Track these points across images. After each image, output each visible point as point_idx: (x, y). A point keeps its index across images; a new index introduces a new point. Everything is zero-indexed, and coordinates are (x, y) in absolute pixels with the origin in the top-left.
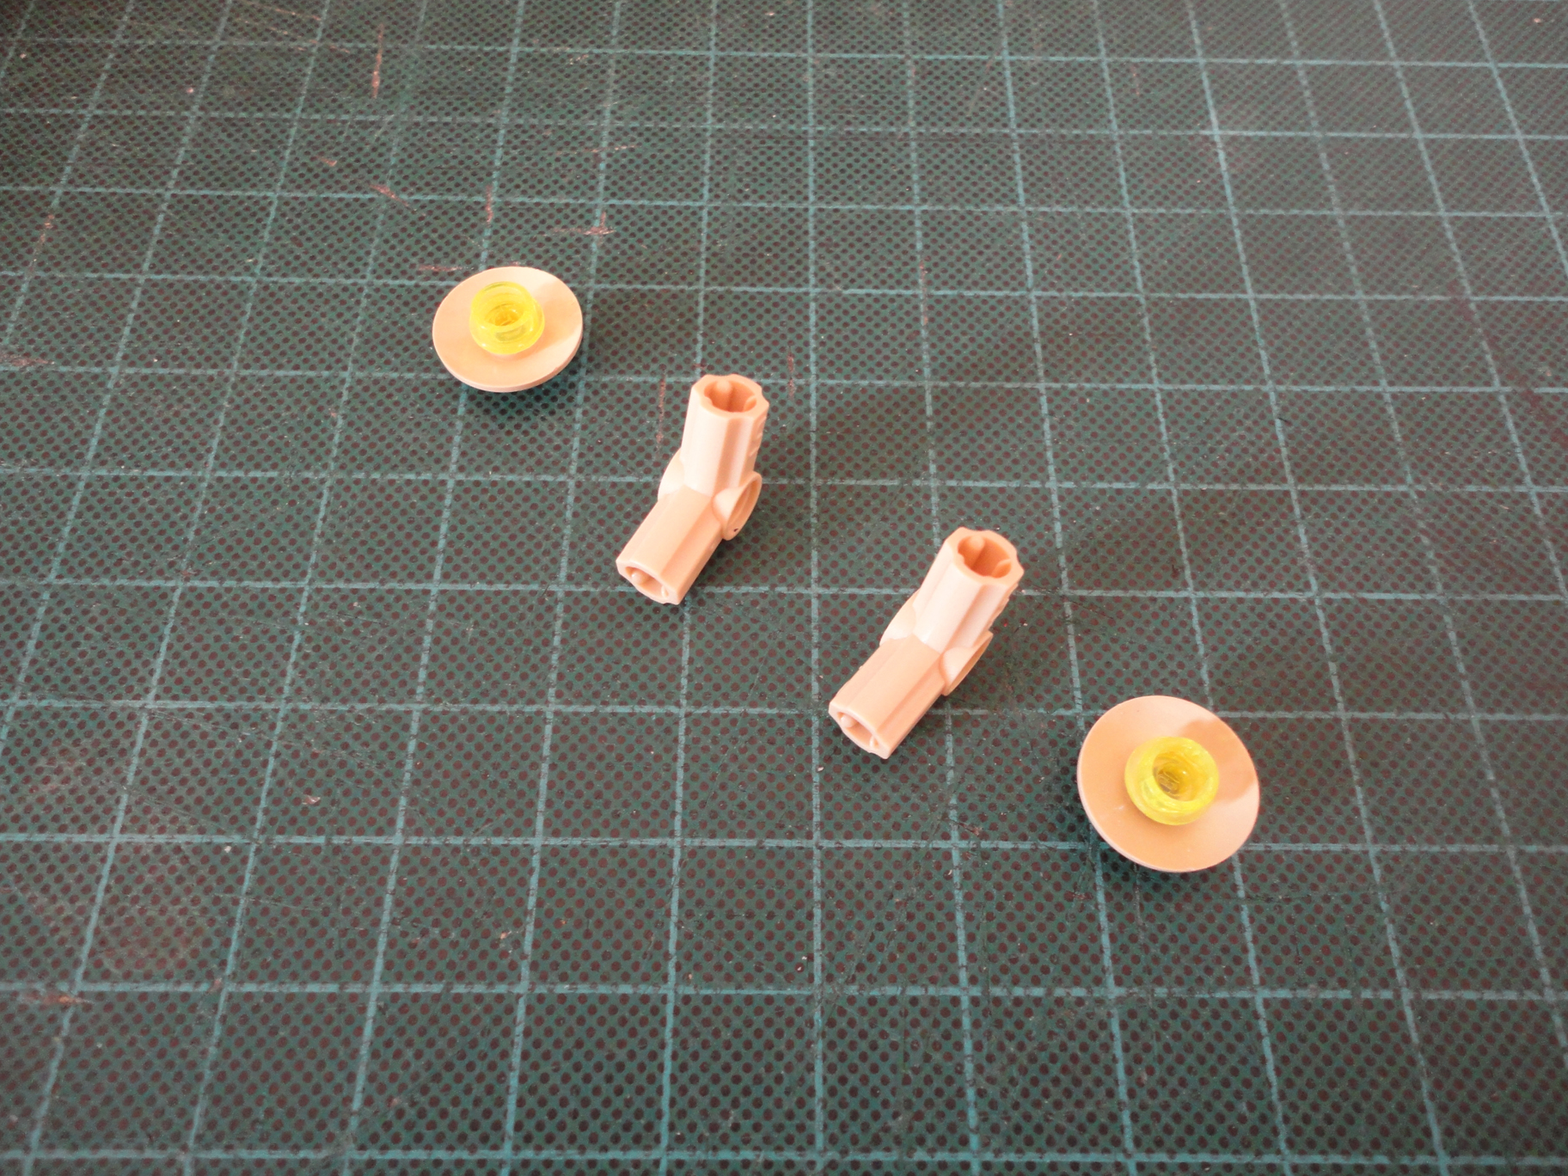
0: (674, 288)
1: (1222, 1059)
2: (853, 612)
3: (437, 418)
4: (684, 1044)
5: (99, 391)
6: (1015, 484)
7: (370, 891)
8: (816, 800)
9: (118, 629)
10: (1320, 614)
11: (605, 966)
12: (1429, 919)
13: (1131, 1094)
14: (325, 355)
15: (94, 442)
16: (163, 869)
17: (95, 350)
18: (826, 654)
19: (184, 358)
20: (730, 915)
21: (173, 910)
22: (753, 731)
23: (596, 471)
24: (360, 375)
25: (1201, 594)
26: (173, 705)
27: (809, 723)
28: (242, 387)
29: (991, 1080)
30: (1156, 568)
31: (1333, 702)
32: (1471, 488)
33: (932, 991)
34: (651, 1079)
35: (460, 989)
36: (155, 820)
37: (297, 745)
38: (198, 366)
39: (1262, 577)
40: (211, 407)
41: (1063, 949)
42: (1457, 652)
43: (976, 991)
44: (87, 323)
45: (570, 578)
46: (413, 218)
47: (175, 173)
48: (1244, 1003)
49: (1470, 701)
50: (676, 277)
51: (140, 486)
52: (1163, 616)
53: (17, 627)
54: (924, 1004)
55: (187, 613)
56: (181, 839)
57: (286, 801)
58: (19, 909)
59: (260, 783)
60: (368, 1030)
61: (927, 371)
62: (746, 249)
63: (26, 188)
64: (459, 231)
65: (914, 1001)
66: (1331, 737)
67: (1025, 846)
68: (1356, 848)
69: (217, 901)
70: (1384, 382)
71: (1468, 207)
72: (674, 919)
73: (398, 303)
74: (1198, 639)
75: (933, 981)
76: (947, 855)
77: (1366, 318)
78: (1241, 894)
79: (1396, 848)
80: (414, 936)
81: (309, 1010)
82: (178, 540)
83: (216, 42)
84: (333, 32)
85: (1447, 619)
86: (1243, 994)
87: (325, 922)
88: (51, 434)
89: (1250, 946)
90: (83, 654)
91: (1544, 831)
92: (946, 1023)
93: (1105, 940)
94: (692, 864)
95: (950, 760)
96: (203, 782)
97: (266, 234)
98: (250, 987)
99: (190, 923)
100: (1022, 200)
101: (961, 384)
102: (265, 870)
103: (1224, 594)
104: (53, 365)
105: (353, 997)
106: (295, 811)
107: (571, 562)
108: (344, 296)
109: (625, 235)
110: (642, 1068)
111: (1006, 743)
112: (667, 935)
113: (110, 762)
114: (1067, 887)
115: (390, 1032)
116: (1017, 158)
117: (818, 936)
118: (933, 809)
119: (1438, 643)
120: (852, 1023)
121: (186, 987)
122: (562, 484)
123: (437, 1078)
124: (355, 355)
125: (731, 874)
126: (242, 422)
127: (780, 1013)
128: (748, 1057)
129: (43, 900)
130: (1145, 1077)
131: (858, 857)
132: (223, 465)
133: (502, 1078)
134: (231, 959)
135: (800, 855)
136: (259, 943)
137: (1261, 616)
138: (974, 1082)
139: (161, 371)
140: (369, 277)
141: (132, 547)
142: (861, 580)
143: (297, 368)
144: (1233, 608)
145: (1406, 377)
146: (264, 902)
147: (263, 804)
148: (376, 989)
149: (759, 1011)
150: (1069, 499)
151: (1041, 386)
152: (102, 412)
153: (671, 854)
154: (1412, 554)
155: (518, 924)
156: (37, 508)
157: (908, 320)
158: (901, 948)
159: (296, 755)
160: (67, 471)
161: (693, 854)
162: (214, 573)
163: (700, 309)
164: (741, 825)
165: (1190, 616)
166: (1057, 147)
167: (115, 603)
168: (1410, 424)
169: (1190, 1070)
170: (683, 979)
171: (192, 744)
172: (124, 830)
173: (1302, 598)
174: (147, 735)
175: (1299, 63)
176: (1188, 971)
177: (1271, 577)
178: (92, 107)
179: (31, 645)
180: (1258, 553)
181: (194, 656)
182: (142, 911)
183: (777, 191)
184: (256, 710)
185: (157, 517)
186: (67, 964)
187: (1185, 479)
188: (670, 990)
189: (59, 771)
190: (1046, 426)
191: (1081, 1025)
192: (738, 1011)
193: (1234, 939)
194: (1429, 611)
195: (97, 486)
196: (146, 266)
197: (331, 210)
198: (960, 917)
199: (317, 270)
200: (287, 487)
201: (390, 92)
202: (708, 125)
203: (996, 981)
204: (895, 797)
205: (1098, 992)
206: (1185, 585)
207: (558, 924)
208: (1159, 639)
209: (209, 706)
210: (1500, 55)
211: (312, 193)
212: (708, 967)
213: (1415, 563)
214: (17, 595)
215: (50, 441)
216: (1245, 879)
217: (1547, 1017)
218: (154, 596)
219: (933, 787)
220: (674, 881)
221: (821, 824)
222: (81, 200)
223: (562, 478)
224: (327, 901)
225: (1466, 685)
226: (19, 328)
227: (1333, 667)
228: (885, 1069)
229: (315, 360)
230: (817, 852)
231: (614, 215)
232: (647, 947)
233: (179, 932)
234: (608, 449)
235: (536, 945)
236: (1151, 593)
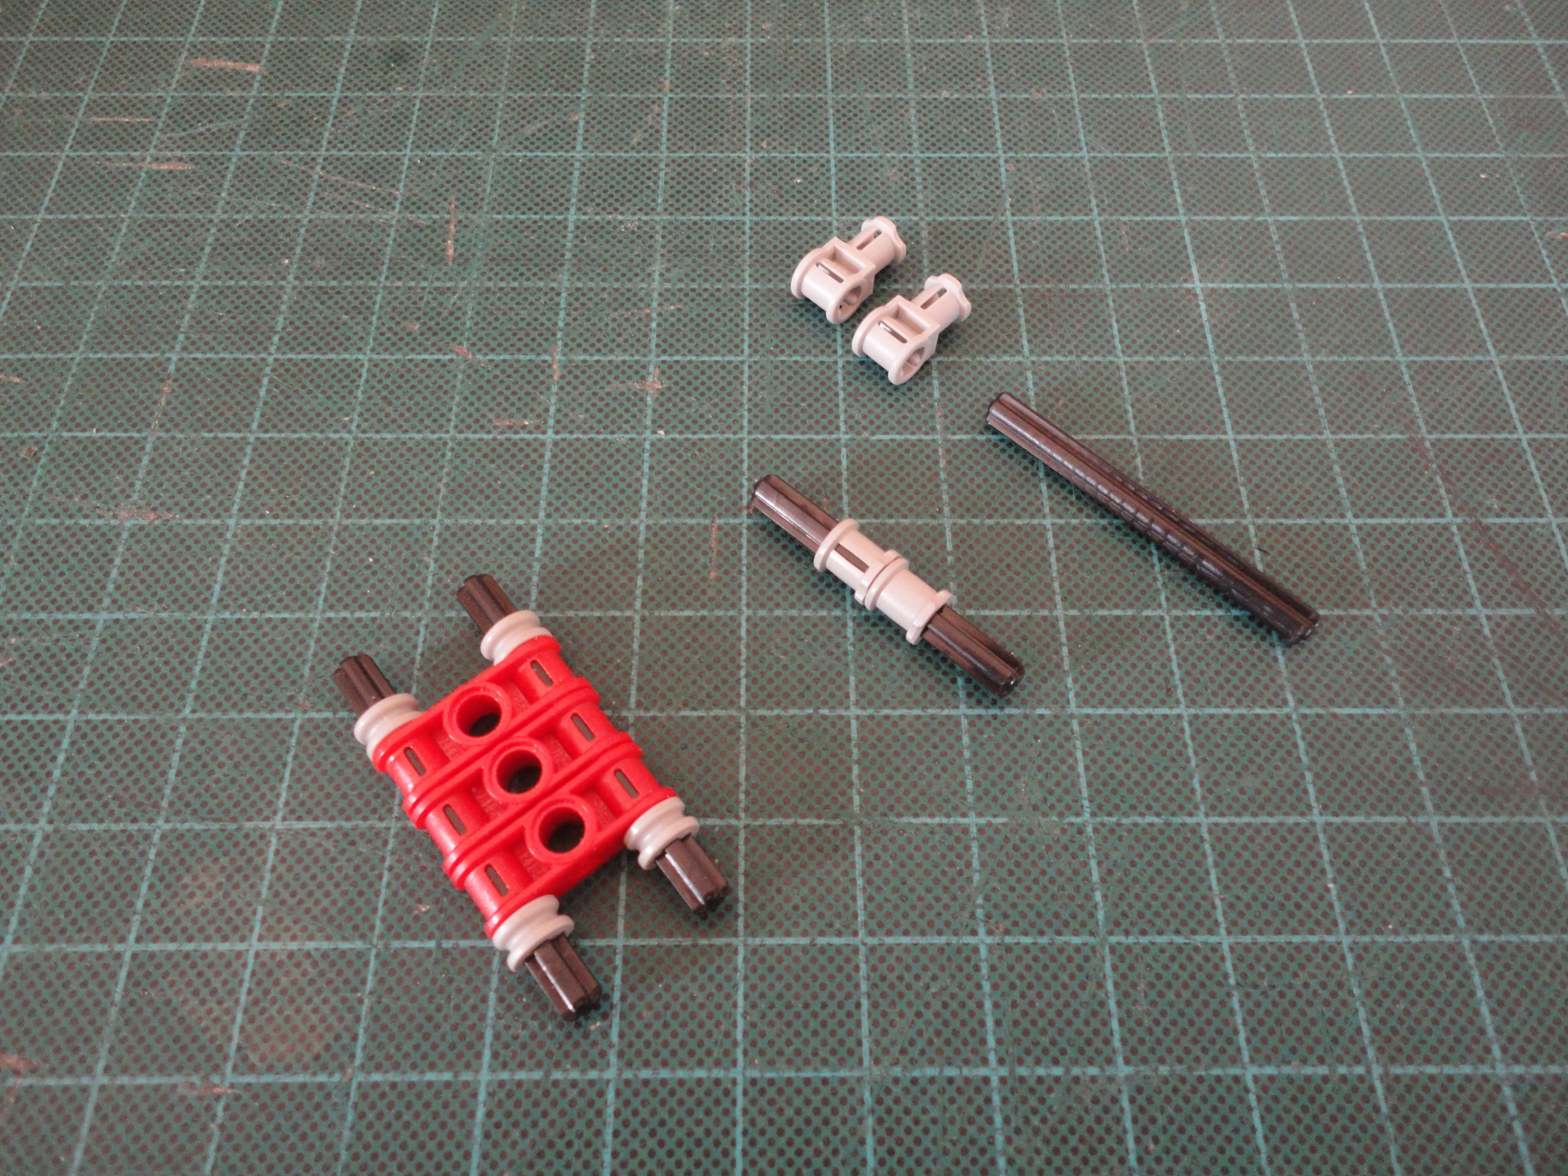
0: (721, 437)
1: (1217, 1129)
2: (887, 731)
3: (516, 560)
4: (753, 1122)
5: (219, 542)
6: (1026, 613)
7: (476, 990)
8: (860, 902)
9: (246, 758)
10: (1297, 728)
11: (682, 1053)
12: (1395, 1002)
13: (1140, 1160)
14: (416, 504)
15: (217, 588)
16: (296, 973)
17: (214, 504)
18: (865, 770)
19: (292, 509)
20: (789, 1006)
21: (307, 1009)
22: (803, 840)
23: (658, 606)
24: (448, 522)
25: (1192, 711)
26: (299, 826)
27: (852, 833)
28: (345, 535)
29: (1019, 1151)
30: (1152, 687)
31: (1309, 807)
32: (1429, 612)
33: (966, 1071)
34: (726, 1153)
35: (557, 1075)
36: (287, 929)
37: (407, 859)
38: (305, 516)
39: (1245, 694)
40: (319, 554)
41: (1079, 1033)
42: (1417, 761)
43: (1004, 1071)
44: (206, 479)
45: (639, 704)
46: (488, 376)
47: (276, 339)
48: (1237, 1079)
49: (1429, 805)
50: (722, 427)
51: (260, 627)
52: (1160, 731)
53: (158, 758)
54: (959, 1083)
55: (306, 741)
56: (310, 946)
57: (400, 910)
58: (174, 1011)
59: (377, 894)
60: (480, 1113)
61: (946, 510)
62: (784, 400)
63: (144, 355)
64: (529, 388)
65: (950, 1081)
66: (1308, 839)
67: (1043, 940)
68: (1331, 939)
69: (344, 1000)
70: (1349, 515)
71: (1423, 352)
72: (740, 1010)
73: (478, 455)
74: (1190, 751)
75: (966, 1062)
76: (976, 950)
77: (1333, 456)
78: (1232, 981)
79: (1366, 939)
80: (517, 1028)
81: (428, 1095)
82: (295, 676)
83: (305, 216)
84: (410, 205)
85: (1408, 731)
86: (1235, 1071)
87: (439, 1018)
88: (179, 581)
89: (1241, 1028)
90: (217, 781)
91: (1494, 922)
92: (979, 1100)
93: (1115, 1024)
94: (755, 960)
95: (976, 864)
96: (327, 894)
97: (359, 394)
98: (377, 1077)
99: (323, 1020)
100: (1026, 350)
101: (976, 521)
102: (384, 972)
103: (1212, 711)
104: (177, 518)
105: (466, 1084)
106: (408, 919)
107: (640, 689)
108: (431, 450)
109: (675, 389)
110: (717, 1143)
111: (1024, 848)
112: (735, 1024)
113: (246, 878)
114: (1081, 976)
115: (499, 1116)
116: (1021, 311)
117: (866, 1024)
118: (963, 908)
119: (1400, 753)
120: (897, 1101)
121: (322, 1078)
122: (629, 619)
123: (541, 1155)
124: (443, 504)
125: (788, 968)
126: (346, 566)
127: (834, 1093)
128: (808, 1132)
129: (194, 1002)
130: (1152, 1146)
131: (898, 952)
132: (331, 607)
133: (597, 1154)
134: (359, 1053)
135: (847, 952)
136: (383, 1037)
137: (1245, 730)
138: (1004, 1152)
139: (273, 522)
140: (452, 432)
141: (254, 683)
142: (894, 702)
143: (392, 516)
144: (1220, 723)
145: (1369, 510)
146: (386, 1000)
147: (381, 912)
148: (485, 1076)
149: (816, 1091)
150: (1074, 625)
151: (1048, 522)
152: (223, 560)
153: (736, 952)
154: (1377, 672)
155: (605, 1016)
156: (171, 649)
157: (929, 463)
158: (938, 1033)
159: (407, 868)
160: (194, 615)
161: (755, 951)
162: (328, 705)
163: (745, 456)
164: (796, 924)
165: (1182, 730)
166: (1056, 300)
167: (243, 735)
168: (1374, 553)
169: (1191, 1139)
170: (750, 1064)
171: (316, 860)
172: (260, 938)
173: (1280, 712)
174: (277, 852)
175: (1270, 220)
176: (1187, 1051)
177: (1253, 694)
178: (199, 278)
179: (172, 774)
180: (1241, 673)
181: (315, 780)
182: (280, 1011)
183: (809, 346)
184: (371, 828)
185: (276, 655)
186: (218, 1059)
187: (1175, 606)
188: (739, 1074)
189: (201, 887)
190: (1053, 559)
191: (1096, 1101)
192: (799, 1092)
193: (1226, 1022)
194: (1391, 724)
195: (222, 628)
196: (254, 426)
197: (416, 371)
198: (988, 1005)
199: (406, 426)
200: (387, 627)
201: (463, 260)
202: (746, 285)
203: (1020, 1062)
204: (929, 898)
205: (1109, 1071)
206: (1178, 702)
207: (640, 1016)
208: (1156, 752)
209: (329, 825)
210: (1450, 208)
211: (399, 356)
212: (771, 1053)
213: (1379, 680)
214: (158, 728)
215: (179, 588)
216: (1235, 967)
217: (1498, 1088)
218: (276, 728)
219: (962, 889)
220: (739, 976)
221: (865, 924)
222: (194, 364)
223: (628, 613)
224: (440, 999)
225: (1425, 790)
226: (145, 485)
227: (1309, 776)
228: (927, 1142)
229: (407, 510)
230: (863, 949)
231: (666, 370)
232: (718, 1035)
233: (313, 1028)
234: (667, 586)
235: (621, 1035)
236: (1147, 711)
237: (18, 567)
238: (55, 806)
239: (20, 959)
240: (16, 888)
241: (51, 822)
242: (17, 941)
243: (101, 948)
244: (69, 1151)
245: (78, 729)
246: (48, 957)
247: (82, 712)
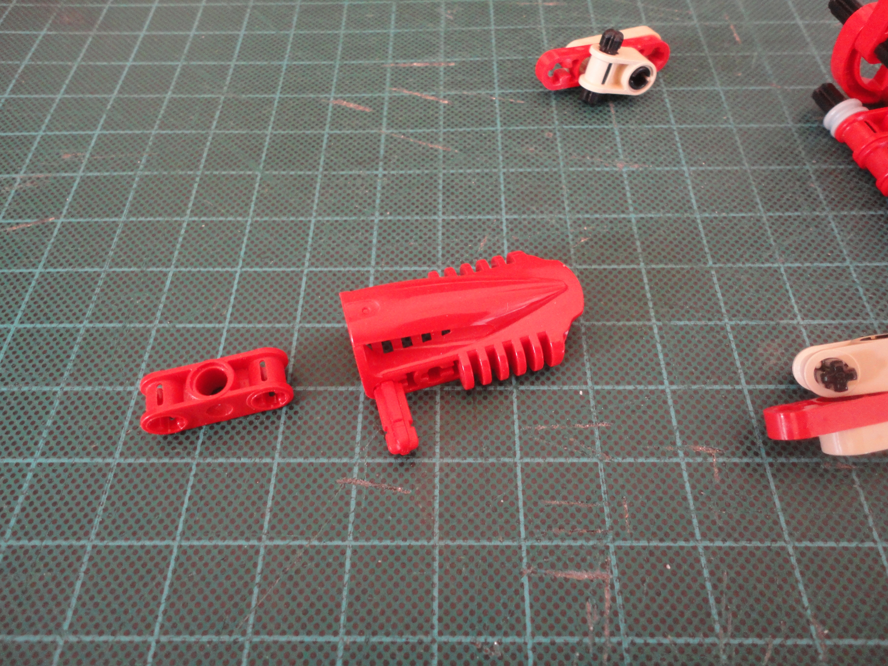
237: (570, 192)
238: (657, 312)
239: (679, 393)
240: (656, 355)
241: (659, 320)
242: (672, 383)
243: (726, 387)
244: (770, 499)
245: (648, 272)
246: (696, 392)
247: (647, 264)
